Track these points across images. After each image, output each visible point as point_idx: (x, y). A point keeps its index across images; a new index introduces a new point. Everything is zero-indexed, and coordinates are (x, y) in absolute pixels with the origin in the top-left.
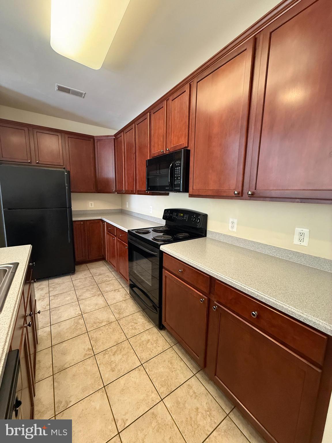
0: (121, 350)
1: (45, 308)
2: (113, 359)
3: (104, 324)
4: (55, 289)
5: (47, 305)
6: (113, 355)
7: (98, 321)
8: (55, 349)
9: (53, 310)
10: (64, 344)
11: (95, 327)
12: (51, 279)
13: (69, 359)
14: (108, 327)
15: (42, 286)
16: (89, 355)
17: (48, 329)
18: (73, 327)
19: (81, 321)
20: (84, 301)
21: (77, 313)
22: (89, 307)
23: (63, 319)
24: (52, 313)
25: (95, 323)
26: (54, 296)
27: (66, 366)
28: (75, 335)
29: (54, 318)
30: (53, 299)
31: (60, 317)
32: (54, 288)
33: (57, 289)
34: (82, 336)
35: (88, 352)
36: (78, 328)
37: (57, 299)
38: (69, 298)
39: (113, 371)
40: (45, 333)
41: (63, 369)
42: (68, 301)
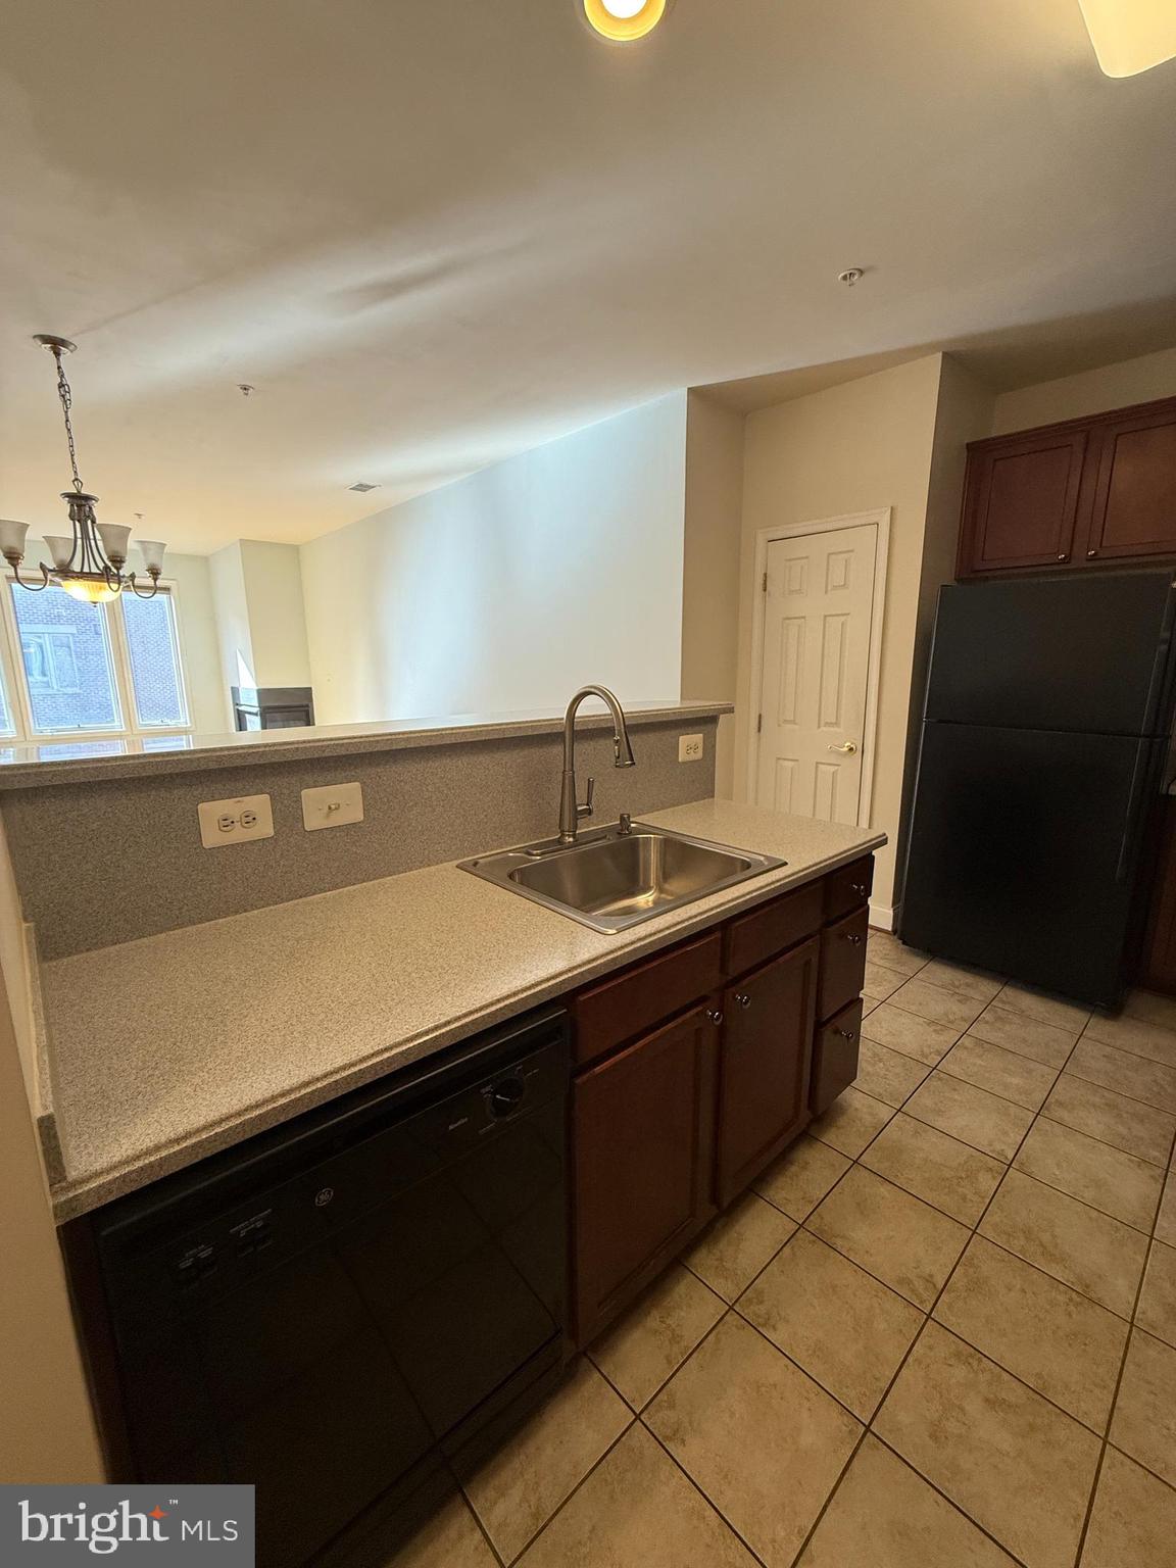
0: (1032, 1427)
1: (923, 1055)
2: (974, 1406)
3: (1056, 1271)
4: (998, 1024)
5: (938, 1052)
6: (987, 1400)
7: (1046, 1238)
8: (860, 1175)
9: (940, 1079)
10: (884, 1190)
11: (1017, 1244)
12: (1014, 986)
13: (861, 1235)
14: (1062, 1298)
15: (971, 993)
16: (918, 1296)
17: (885, 1113)
18: (948, 1174)
19: (987, 1183)
20: (1058, 1129)
21: (998, 1147)
22: (1058, 1165)
23: (940, 1123)
24: (934, 1083)
25: (1028, 1233)
26: (980, 1042)
27: (839, 1243)
28: (929, 1197)
29: (925, 1099)
30: (966, 1048)
31: (939, 1113)
32: (998, 1019)
33: (1007, 1027)
34: (948, 1224)
35: (919, 1285)
36: (960, 1190)
37: (980, 1056)
38: (1015, 1081)
39: (934, 1436)
40: (871, 1114)
41: (824, 1240)
42: (1006, 1087)
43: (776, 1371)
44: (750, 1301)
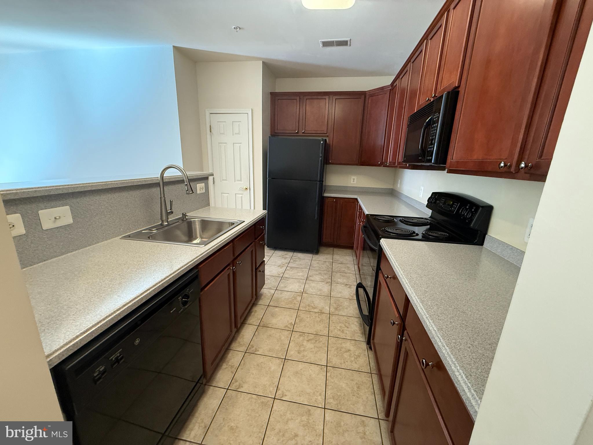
0: (316, 341)
1: (279, 275)
2: (305, 343)
3: (316, 310)
4: (294, 262)
5: (282, 273)
6: (307, 341)
7: (312, 305)
8: (270, 308)
9: (284, 279)
10: (277, 309)
11: (307, 309)
12: (296, 252)
13: (274, 321)
14: (317, 315)
15: (287, 256)
16: (289, 328)
17: (272, 291)
18: (290, 300)
19: (299, 298)
20: (311, 282)
21: (300, 290)
22: (312, 289)
23: (286, 289)
24: (283, 281)
25: (309, 306)
26: (291, 268)
27: (270, 326)
28: (287, 306)
29: (282, 285)
30: (288, 270)
31: (285, 287)
32: (294, 261)
33: (296, 262)
34: (292, 310)
35: (289, 326)
36: (293, 302)
37: (292, 271)
38: (301, 274)
39: (299, 353)
40: (269, 293)
41: (266, 326)
42: (299, 276)
43: (262, 359)
44: (250, 348)
